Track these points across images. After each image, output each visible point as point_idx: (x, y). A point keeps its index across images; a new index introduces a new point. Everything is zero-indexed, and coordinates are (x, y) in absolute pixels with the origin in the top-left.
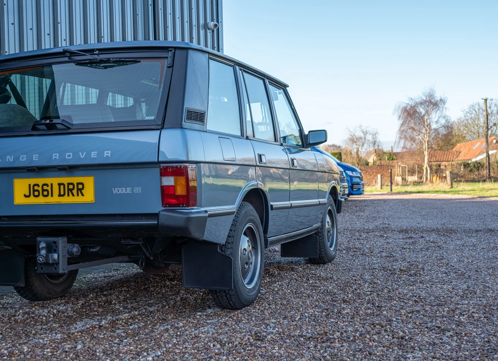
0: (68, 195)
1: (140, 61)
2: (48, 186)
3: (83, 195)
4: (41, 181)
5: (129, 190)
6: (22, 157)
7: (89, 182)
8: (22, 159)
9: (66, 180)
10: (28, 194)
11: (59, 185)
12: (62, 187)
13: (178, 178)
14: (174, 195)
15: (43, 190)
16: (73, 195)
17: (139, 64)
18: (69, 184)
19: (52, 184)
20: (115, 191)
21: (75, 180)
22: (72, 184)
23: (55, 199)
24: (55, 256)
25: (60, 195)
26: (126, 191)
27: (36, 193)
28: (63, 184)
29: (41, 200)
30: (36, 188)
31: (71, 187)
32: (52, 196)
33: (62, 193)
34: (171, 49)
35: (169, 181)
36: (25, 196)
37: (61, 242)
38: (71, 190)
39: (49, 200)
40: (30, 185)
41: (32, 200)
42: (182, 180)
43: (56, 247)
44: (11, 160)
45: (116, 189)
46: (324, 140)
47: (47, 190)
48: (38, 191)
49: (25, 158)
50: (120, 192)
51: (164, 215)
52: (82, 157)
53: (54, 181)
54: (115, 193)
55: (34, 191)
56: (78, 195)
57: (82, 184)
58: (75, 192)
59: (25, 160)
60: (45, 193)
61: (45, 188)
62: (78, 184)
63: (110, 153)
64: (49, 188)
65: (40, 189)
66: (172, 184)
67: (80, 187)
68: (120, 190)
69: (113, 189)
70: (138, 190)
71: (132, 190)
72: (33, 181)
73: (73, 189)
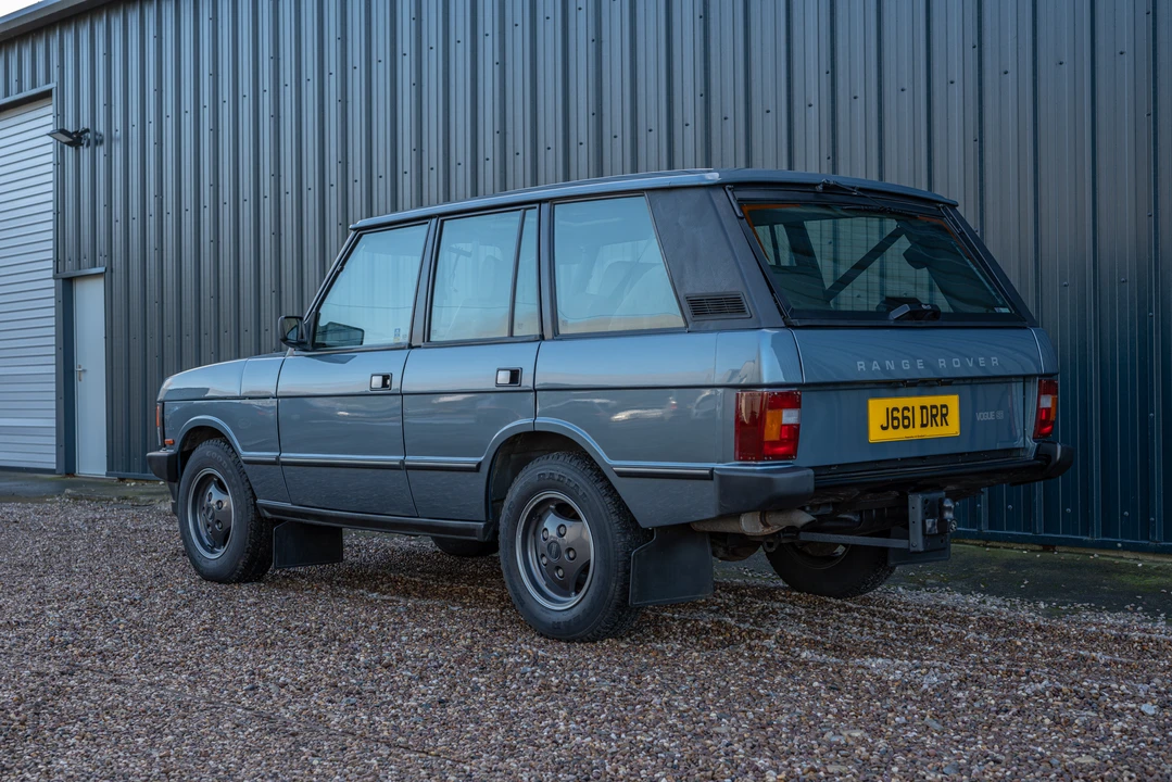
0: (931, 426)
2: (908, 410)
3: (946, 425)
4: (900, 402)
5: (993, 416)
7: (952, 402)
9: (928, 401)
10: (885, 425)
11: (922, 408)
12: (924, 412)
13: (1054, 396)
15: (904, 418)
16: (936, 425)
18: (933, 407)
19: (913, 408)
22: (935, 407)
23: (916, 432)
25: (923, 425)
27: (896, 423)
29: (902, 434)
31: (934, 411)
32: (913, 427)
33: (925, 422)
36: (883, 428)
38: (934, 416)
39: (910, 433)
40: (888, 410)
41: (891, 435)
45: (980, 415)
47: (908, 418)
48: (897, 418)
53: (915, 402)
54: (979, 420)
55: (894, 418)
56: (941, 425)
57: (945, 406)
58: (938, 419)
60: (906, 423)
61: (906, 412)
62: (941, 406)
64: (910, 415)
65: (899, 415)
67: (944, 411)
68: (984, 415)
69: (977, 414)
71: (995, 414)
72: (891, 402)
73: (937, 415)
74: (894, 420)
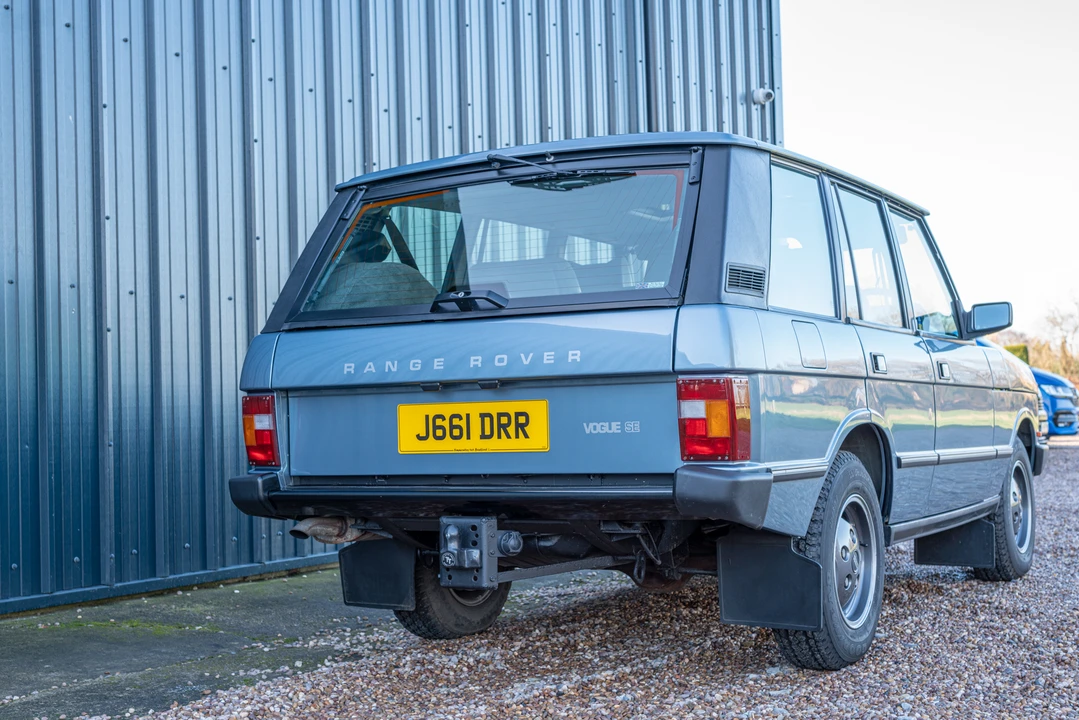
0: (499, 437)
1: (634, 174)
2: (460, 418)
3: (526, 436)
4: (447, 409)
5: (615, 427)
6: (414, 364)
7: (538, 410)
8: (414, 366)
9: (494, 407)
10: (423, 434)
11: (483, 416)
12: (487, 420)
13: (713, 402)
14: (705, 436)
15: (452, 427)
16: (508, 437)
17: (633, 178)
18: (500, 415)
19: (468, 416)
20: (589, 429)
21: (511, 407)
22: (507, 415)
23: (474, 444)
24: (476, 554)
25: (483, 436)
26: (610, 429)
27: (439, 433)
28: (490, 416)
29: (448, 446)
30: (439, 422)
31: (504, 420)
32: (468, 438)
33: (488, 432)
34: (695, 148)
35: (695, 409)
36: (419, 437)
37: (487, 526)
38: (504, 427)
39: (463, 445)
40: (427, 417)
41: (431, 446)
42: (721, 407)
43: (477, 536)
44: (394, 369)
45: (591, 425)
46: (1006, 323)
47: (459, 427)
48: (442, 427)
49: (420, 366)
50: (599, 430)
51: (686, 476)
52: (525, 362)
53: (472, 409)
54: (588, 432)
55: (436, 427)
56: (517, 436)
57: (525, 414)
58: (511, 430)
59: (419, 368)
60: (456, 432)
61: (456, 421)
62: (518, 414)
63: (579, 355)
64: (463, 424)
65: (446, 423)
66: (702, 414)
67: (522, 420)
68: (598, 426)
69: (585, 424)
70: (633, 427)
71: (622, 426)
72: (433, 409)
73: (509, 424)
74: (434, 428)
